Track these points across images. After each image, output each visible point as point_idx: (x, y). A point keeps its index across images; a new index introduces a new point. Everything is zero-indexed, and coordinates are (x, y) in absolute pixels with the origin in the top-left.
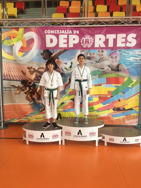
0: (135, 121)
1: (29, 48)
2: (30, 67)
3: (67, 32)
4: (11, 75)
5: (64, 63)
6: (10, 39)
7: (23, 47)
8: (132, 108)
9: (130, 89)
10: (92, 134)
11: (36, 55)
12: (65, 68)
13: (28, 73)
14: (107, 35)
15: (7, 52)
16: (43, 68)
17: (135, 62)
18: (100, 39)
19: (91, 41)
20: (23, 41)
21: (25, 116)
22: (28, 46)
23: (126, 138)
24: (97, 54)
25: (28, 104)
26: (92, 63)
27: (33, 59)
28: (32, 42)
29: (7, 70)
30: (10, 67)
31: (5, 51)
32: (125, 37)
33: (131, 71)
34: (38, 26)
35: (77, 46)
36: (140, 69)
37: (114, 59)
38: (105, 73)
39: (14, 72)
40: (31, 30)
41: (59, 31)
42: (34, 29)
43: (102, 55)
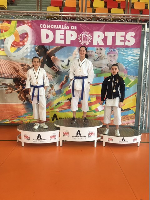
0: (132, 121)
1: (22, 43)
2: (24, 64)
3: (64, 27)
4: (2, 72)
5: (61, 61)
6: (2, 32)
7: (16, 42)
8: (129, 108)
9: (127, 89)
10: (91, 135)
11: (30, 51)
12: (62, 66)
14: (106, 32)
17: (134, 62)
18: (99, 36)
19: (90, 38)
20: (16, 35)
21: (18, 117)
22: (21, 40)
23: (125, 138)
24: (95, 52)
27: (26, 55)
28: (26, 36)
32: (124, 35)
34: (32, 20)
35: (74, 43)
36: (138, 68)
37: (113, 58)
39: (5, 69)
40: (25, 24)
41: (55, 25)
42: (28, 23)
43: (100, 53)
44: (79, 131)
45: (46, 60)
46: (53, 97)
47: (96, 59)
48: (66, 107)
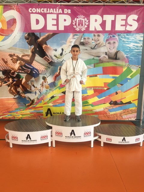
1: (10, 30)
2: (12, 54)
3: (56, 11)
5: (54, 50)
7: (3, 29)
8: (130, 101)
9: (128, 81)
10: (86, 134)
11: (19, 40)
12: (55, 56)
13: (10, 62)
14: (104, 15)
16: (28, 55)
18: (96, 21)
19: (86, 23)
20: (2, 22)
21: (9, 112)
22: (9, 28)
23: (125, 137)
25: (12, 99)
26: (87, 50)
27: (15, 44)
28: (14, 23)
32: (125, 19)
33: (130, 59)
34: (20, 4)
35: (69, 29)
36: (141, 57)
37: (112, 45)
38: (101, 61)
40: (12, 8)
41: (46, 9)
42: (16, 7)
43: (98, 40)
44: (73, 131)
45: (38, 49)
46: (47, 91)
47: (93, 47)
48: (61, 101)
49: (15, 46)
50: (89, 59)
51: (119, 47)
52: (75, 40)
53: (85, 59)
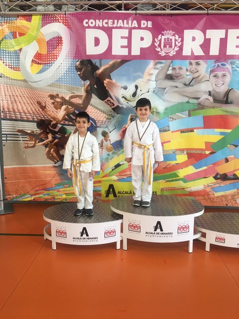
1: (52, 56)
2: (54, 94)
3: (128, 23)
4: (16, 111)
5: (122, 87)
6: (15, 37)
7: (40, 54)
10: (182, 230)
11: (66, 71)
12: (124, 97)
13: (50, 108)
14: (207, 30)
15: (8, 64)
16: (80, 97)
18: (194, 39)
19: (177, 42)
20: (39, 42)
21: (45, 189)
22: (50, 51)
24: (187, 70)
25: (51, 167)
26: (177, 87)
27: (59, 78)
28: (59, 43)
29: (9, 99)
30: (14, 94)
31: (4, 63)
34: (69, 12)
35: (149, 54)
37: (220, 79)
38: (201, 106)
39: (23, 104)
40: (56, 20)
41: (112, 21)
42: (62, 18)
43: (196, 71)
44: (159, 223)
45: (95, 86)
46: (108, 155)
49: (59, 81)
50: (181, 103)
51: (231, 82)
52: (158, 71)
53: (174, 102)
